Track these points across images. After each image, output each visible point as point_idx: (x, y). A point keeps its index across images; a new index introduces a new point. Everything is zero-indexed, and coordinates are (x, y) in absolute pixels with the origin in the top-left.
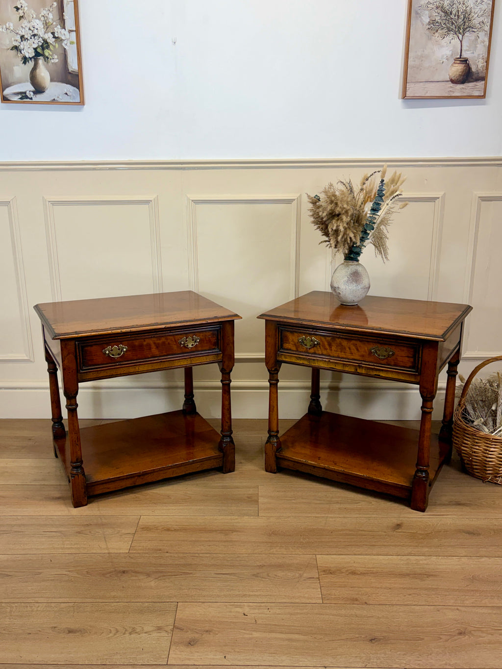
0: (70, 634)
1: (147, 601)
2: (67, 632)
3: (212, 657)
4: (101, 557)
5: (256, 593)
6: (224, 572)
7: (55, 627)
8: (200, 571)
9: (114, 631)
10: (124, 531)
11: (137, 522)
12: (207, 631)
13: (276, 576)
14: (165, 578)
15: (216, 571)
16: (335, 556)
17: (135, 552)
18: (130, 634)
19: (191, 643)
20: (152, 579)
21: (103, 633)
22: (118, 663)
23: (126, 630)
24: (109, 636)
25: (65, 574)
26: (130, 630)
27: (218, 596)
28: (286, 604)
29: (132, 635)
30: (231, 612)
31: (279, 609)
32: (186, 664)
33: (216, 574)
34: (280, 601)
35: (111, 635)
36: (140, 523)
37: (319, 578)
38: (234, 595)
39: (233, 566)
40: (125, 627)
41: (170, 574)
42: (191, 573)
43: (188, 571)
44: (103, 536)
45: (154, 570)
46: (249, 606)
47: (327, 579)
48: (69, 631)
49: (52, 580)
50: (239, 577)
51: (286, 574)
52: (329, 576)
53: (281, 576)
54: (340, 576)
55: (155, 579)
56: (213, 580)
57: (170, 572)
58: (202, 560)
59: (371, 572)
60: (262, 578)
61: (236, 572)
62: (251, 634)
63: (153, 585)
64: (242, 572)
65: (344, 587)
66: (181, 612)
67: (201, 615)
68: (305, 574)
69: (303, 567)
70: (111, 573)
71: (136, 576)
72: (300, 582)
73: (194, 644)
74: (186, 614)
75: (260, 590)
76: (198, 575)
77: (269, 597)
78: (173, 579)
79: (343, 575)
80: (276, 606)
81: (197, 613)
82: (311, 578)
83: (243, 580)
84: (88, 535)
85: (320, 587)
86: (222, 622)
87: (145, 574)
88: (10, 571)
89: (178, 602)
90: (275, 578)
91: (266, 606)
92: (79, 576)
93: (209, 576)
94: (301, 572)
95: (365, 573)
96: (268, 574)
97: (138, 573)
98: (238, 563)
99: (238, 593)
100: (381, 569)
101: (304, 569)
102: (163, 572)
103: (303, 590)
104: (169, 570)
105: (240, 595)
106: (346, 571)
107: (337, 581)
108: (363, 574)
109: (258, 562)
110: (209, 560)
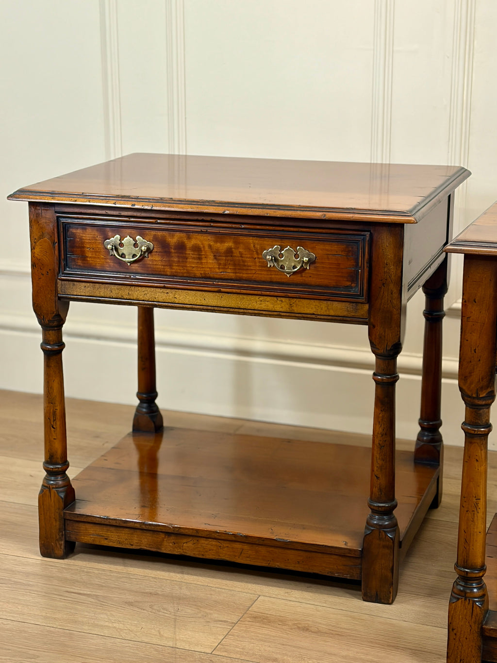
4: (156, 650)
10: (215, 616)
17: (224, 654)
36: (254, 608)
44: (174, 617)
84: (145, 611)
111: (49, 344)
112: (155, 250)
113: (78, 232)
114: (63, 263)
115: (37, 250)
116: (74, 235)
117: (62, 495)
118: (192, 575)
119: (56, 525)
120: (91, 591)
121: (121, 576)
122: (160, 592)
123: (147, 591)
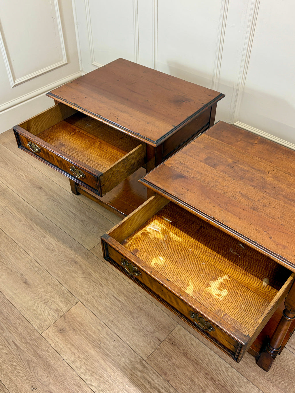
0: (24, 284)
1: (68, 289)
2: (24, 282)
3: (61, 347)
5: (119, 325)
6: (118, 298)
7: (22, 275)
8: (109, 288)
9: (39, 296)
12: (74, 330)
13: (141, 321)
14: (89, 280)
15: (116, 294)
16: (188, 333)
17: (92, 252)
18: (44, 303)
19: (61, 331)
20: (83, 276)
21: (35, 293)
22: (25, 316)
23: (44, 300)
24: (36, 297)
25: (53, 245)
26: (46, 302)
27: (100, 312)
28: (126, 345)
29: (44, 305)
30: (95, 327)
31: (119, 345)
32: (48, 341)
33: (114, 296)
34: (125, 340)
35: (37, 297)
37: (161, 342)
38: (108, 317)
39: (127, 297)
40: (46, 298)
41: (93, 279)
42: (102, 287)
43: (103, 284)
44: (90, 230)
45: (89, 272)
46: (107, 331)
47: (165, 346)
48: (25, 281)
49: (45, 245)
50: (122, 307)
51: (147, 325)
52: (169, 345)
53: (143, 324)
54: (174, 350)
55: (85, 277)
56: (108, 300)
57: (94, 278)
58: (116, 281)
59: (197, 362)
60: (133, 317)
61: (124, 302)
62: (90, 349)
63: (79, 281)
64: (127, 305)
65: (169, 360)
66: (75, 308)
67: (81, 317)
68: (157, 333)
69: (162, 327)
70: (71, 258)
71: (78, 269)
72: (149, 337)
73: (62, 333)
74: (76, 311)
75: (123, 324)
76: (104, 290)
77: (123, 333)
78: (91, 284)
79: (178, 351)
80: (120, 342)
81: (81, 315)
82: (158, 338)
83: (122, 311)
84: (84, 226)
85: (156, 348)
86: (86, 330)
87: (83, 271)
88: (36, 227)
89: (79, 301)
90: (139, 322)
91: (115, 338)
92: (57, 251)
93: (109, 295)
94: (156, 330)
95: (192, 360)
96: (138, 317)
97: (81, 268)
98: (131, 298)
99: (111, 318)
100: (205, 365)
101: (161, 329)
102: (91, 275)
103: (144, 343)
104: (96, 276)
105: (111, 320)
106: (183, 350)
107: (170, 352)
108: (190, 360)
109: (142, 305)
110: (120, 284)
118: (107, 212)
119: (74, 187)
120: (75, 212)
121: (88, 207)
122: (93, 218)
123: (90, 216)
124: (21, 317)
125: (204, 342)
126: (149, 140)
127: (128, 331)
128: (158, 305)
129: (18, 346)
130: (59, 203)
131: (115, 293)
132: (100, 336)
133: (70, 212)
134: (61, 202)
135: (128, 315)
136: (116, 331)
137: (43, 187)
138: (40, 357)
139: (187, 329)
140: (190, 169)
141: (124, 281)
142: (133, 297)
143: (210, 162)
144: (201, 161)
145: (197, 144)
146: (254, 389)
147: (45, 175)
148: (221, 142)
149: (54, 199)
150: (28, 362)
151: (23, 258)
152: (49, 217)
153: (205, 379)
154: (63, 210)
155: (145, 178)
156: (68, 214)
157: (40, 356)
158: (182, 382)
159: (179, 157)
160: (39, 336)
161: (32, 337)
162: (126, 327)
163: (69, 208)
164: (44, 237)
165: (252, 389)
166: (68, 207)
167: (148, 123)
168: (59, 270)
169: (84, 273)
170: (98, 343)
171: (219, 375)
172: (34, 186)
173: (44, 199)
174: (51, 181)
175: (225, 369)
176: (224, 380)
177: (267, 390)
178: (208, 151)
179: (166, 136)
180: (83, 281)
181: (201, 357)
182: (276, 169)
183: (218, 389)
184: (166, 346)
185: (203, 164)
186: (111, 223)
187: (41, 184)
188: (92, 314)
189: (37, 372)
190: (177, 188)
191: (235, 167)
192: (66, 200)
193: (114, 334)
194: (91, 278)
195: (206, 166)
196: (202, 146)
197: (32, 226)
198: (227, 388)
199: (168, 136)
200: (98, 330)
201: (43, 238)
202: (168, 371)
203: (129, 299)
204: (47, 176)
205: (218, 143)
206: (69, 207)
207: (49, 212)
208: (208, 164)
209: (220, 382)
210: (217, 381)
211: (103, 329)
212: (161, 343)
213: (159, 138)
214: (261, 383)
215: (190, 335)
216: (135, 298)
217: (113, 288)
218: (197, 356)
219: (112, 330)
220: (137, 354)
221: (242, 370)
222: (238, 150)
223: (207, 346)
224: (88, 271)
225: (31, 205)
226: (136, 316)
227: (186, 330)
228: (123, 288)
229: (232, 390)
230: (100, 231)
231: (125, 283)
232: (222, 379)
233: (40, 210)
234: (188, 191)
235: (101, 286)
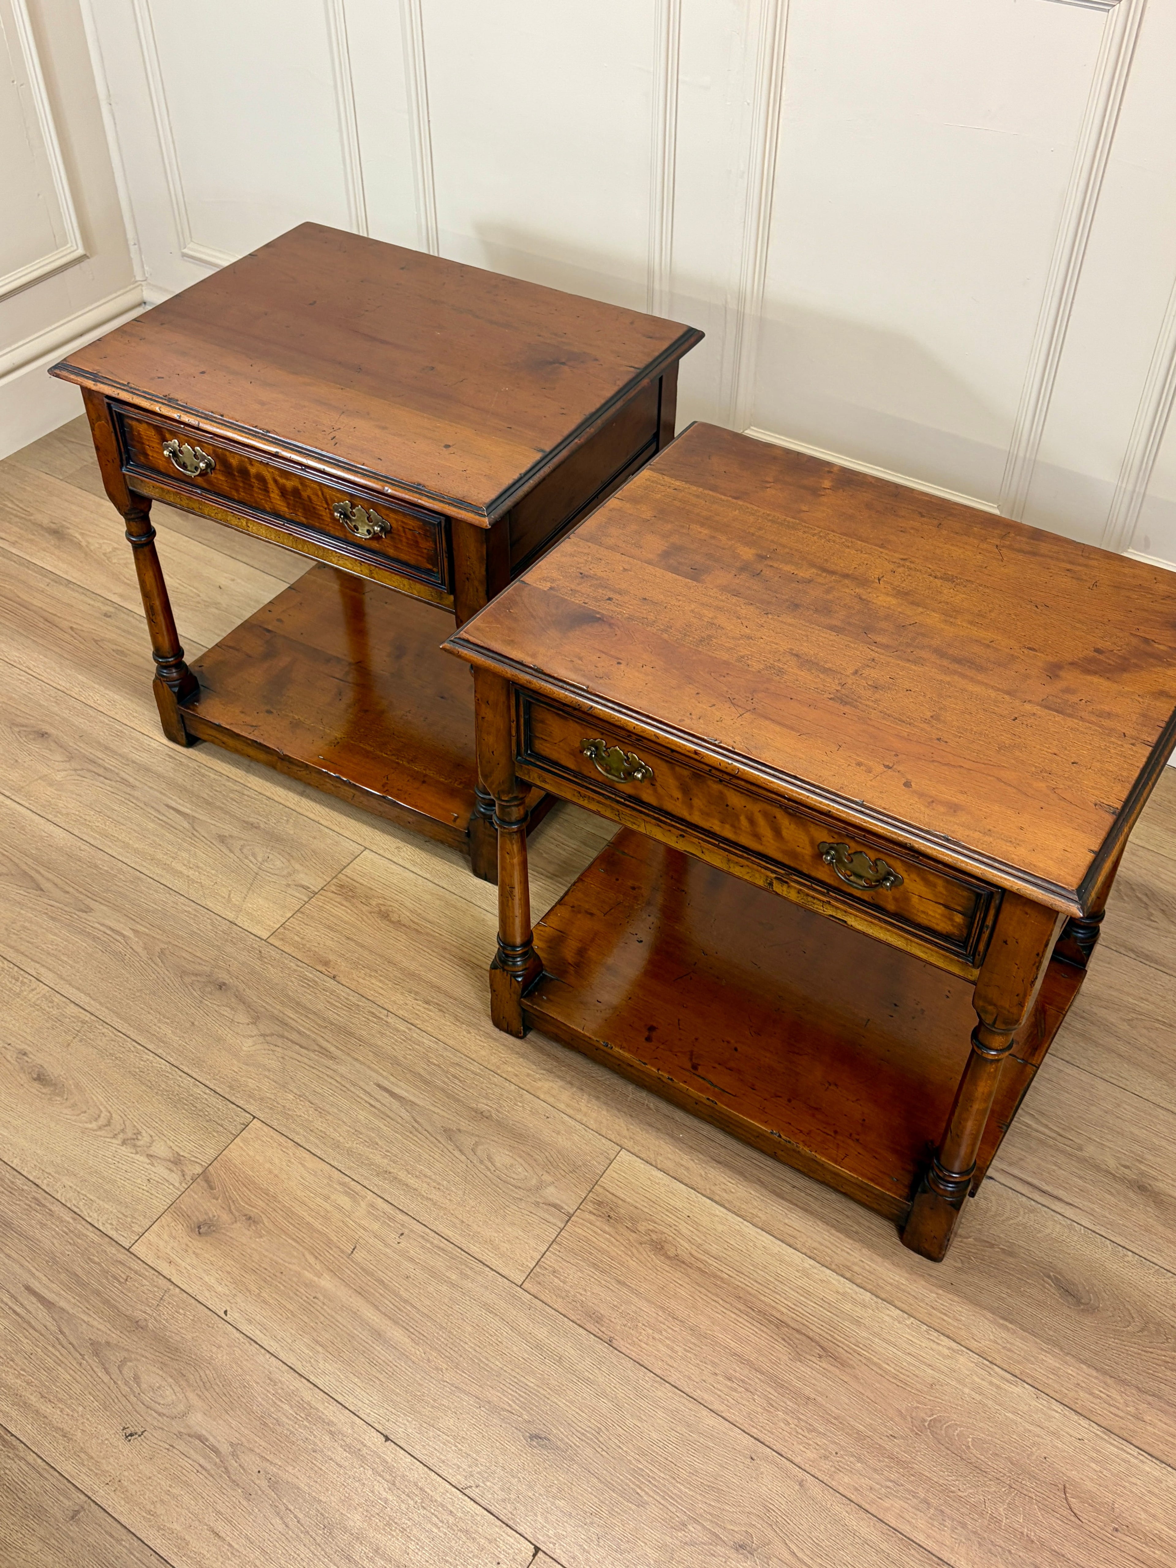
0: (36, 1084)
1: (207, 1083)
2: (35, 1076)
3: (212, 1282)
4: (213, 924)
5: (412, 1181)
6: (396, 1090)
7: (25, 1054)
8: (357, 1060)
9: (102, 1121)
10: (302, 876)
11: (345, 862)
12: (250, 1218)
13: (490, 1158)
14: (279, 1042)
15: (386, 1078)
16: (660, 1174)
17: (279, 943)
18: (124, 1143)
19: (203, 1229)
20: (255, 1032)
21: (85, 1112)
22: (58, 1196)
23: (123, 1131)
24: (89, 1126)
25: (124, 936)
26: (130, 1135)
27: (337, 1146)
28: (444, 1244)
29: (123, 1148)
30: (327, 1198)
31: (423, 1247)
32: (159, 1269)
33: (379, 1086)
34: (441, 1229)
35: (94, 1125)
36: (348, 871)
37: (570, 1216)
38: (368, 1158)
39: (426, 1082)
40: (128, 1123)
41: (294, 1036)
42: (333, 1058)
43: (332, 1049)
44: (256, 869)
45: (276, 1012)
46: (372, 1206)
47: (585, 1229)
48: (38, 1075)
49: (95, 938)
50: (416, 1121)
51: (512, 1165)
52: (598, 1224)
53: (498, 1165)
54: (618, 1238)
55: (262, 1035)
56: (359, 1099)
57: (299, 1032)
58: (382, 1034)
59: (702, 1266)
60: (457, 1147)
61: (418, 1102)
62: (319, 1275)
63: (244, 1048)
64: (433, 1109)
65: (603, 1271)
66: (241, 1145)
67: (270, 1172)
68: (551, 1189)
69: (564, 1168)
70: (200, 975)
71: (232, 1009)
72: (523, 1205)
73: (206, 1234)
74: (248, 1154)
75: (426, 1176)
76: (342, 1069)
77: (429, 1204)
78: (290, 1053)
79: (631, 1238)
80: (423, 1237)
81: (268, 1165)
82: (555, 1206)
83: (416, 1133)
84: (231, 855)
85: (554, 1241)
86: (292, 1212)
87: (253, 1013)
88: (48, 880)
89: (254, 1117)
90: (481, 1162)
91: (402, 1225)
92: (143, 954)
93: (361, 1084)
94: (547, 1178)
95: (683, 1262)
96: (476, 1144)
97: (244, 1003)
98: (444, 1082)
99: (378, 1159)
100: (729, 1273)
101: (563, 1173)
102: (286, 1024)
103: (510, 1230)
104: (303, 1026)
105: (379, 1166)
106: (648, 1232)
107: (604, 1246)
108: (677, 1261)
109: (485, 1101)
110: (396, 1041)
111: (133, 536)
112: (218, 467)
113: (134, 423)
114: (124, 457)
115: (97, 432)
116: (131, 427)
117: (176, 690)
118: (311, 799)
119: (174, 718)
120: (192, 810)
121: (235, 788)
122: (262, 825)
123: (251, 819)
124: (43, 1201)
125: (717, 1198)
126: (459, 503)
127: (448, 1197)
128: (542, 1096)
129: (50, 1302)
130: (124, 781)
131: (381, 1075)
132: (348, 1227)
133: (171, 811)
134: (131, 780)
135: (439, 1142)
136: (403, 1201)
137: (52, 731)
138: (137, 1326)
139: (654, 1163)
140: (615, 591)
141: (410, 1029)
142: (448, 1078)
143: (679, 563)
144: (649, 562)
145: (628, 505)
146: (899, 1322)
147: (54, 685)
148: (711, 493)
149: (101, 771)
150: (96, 1348)
151: (18, 995)
152: (95, 838)
153: (734, 1316)
154: (142, 805)
155: (466, 636)
156: (164, 819)
157: (137, 1322)
158: (657, 1336)
159: (572, 555)
160: (122, 1256)
161: (99, 1264)
162: (439, 1184)
163: (164, 798)
164: (86, 912)
165: (896, 1323)
166: (161, 793)
167: (447, 446)
168: (159, 1021)
169: (256, 1020)
170: (342, 1251)
171: (778, 1297)
172: (17, 729)
173: (63, 774)
174: (78, 705)
175: (798, 1274)
176: (800, 1310)
177: (945, 1318)
178: (669, 526)
179: (517, 485)
180: (258, 1047)
181: (714, 1249)
182: (904, 566)
183: (784, 1339)
184: (588, 1228)
185: (659, 572)
186: (331, 833)
187: (43, 721)
188: (307, 1155)
189: (136, 1378)
190: (580, 659)
191: (767, 572)
192: (148, 770)
193: (398, 1211)
194: (286, 1034)
195: (670, 575)
196: (646, 512)
197: (31, 877)
198: (811, 1334)
199: (526, 488)
200: (340, 1208)
201: (80, 914)
202: (604, 1310)
203: (437, 1087)
204: (59, 687)
205: (698, 496)
206: (164, 795)
207: (87, 818)
208: (675, 570)
209: (785, 1319)
210: (778, 1315)
211: (355, 1200)
212: (567, 1222)
213: (493, 496)
214: (922, 1301)
215: (667, 1179)
216: (457, 1082)
217: (371, 1058)
218: (699, 1246)
219: (389, 1200)
220: (488, 1269)
221: (856, 1268)
222: (768, 515)
223: (729, 1210)
224: (272, 1010)
225: (17, 800)
226: (469, 1141)
227: (651, 1165)
228: (409, 1052)
229: (830, 1338)
230: (297, 866)
231: (415, 1035)
232: (793, 1307)
233: (56, 816)
234: (619, 663)
235: (326, 1056)
